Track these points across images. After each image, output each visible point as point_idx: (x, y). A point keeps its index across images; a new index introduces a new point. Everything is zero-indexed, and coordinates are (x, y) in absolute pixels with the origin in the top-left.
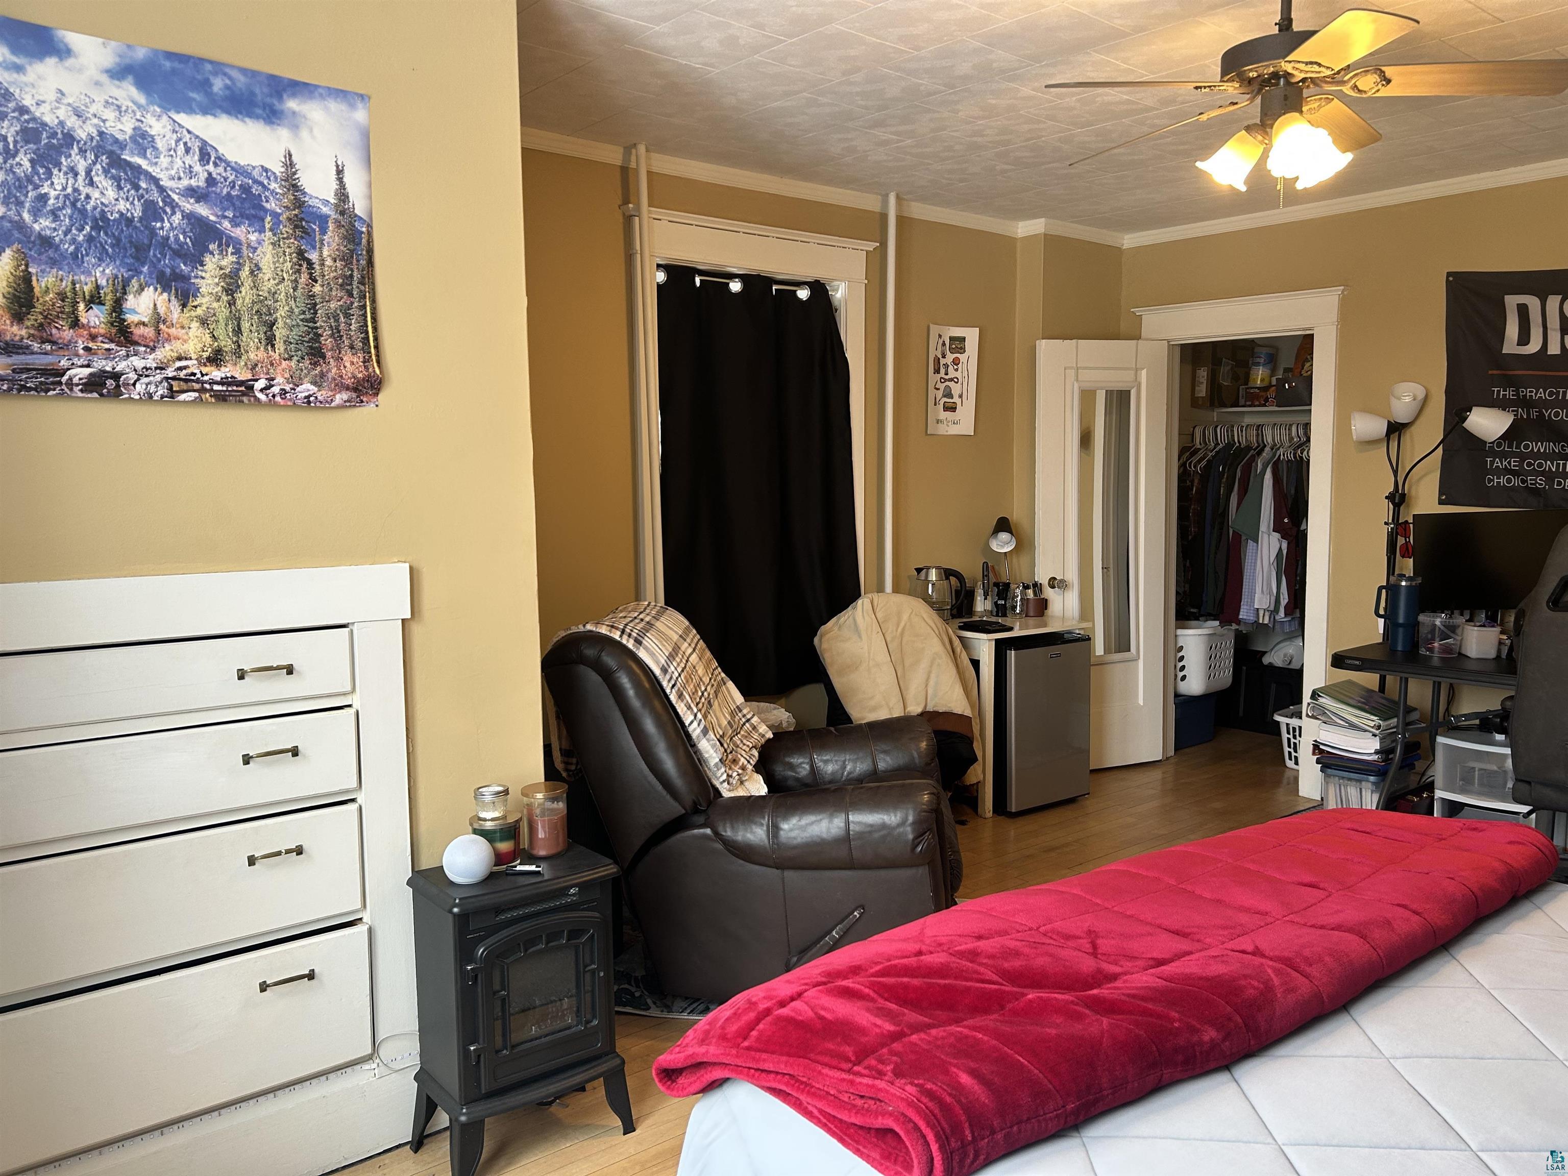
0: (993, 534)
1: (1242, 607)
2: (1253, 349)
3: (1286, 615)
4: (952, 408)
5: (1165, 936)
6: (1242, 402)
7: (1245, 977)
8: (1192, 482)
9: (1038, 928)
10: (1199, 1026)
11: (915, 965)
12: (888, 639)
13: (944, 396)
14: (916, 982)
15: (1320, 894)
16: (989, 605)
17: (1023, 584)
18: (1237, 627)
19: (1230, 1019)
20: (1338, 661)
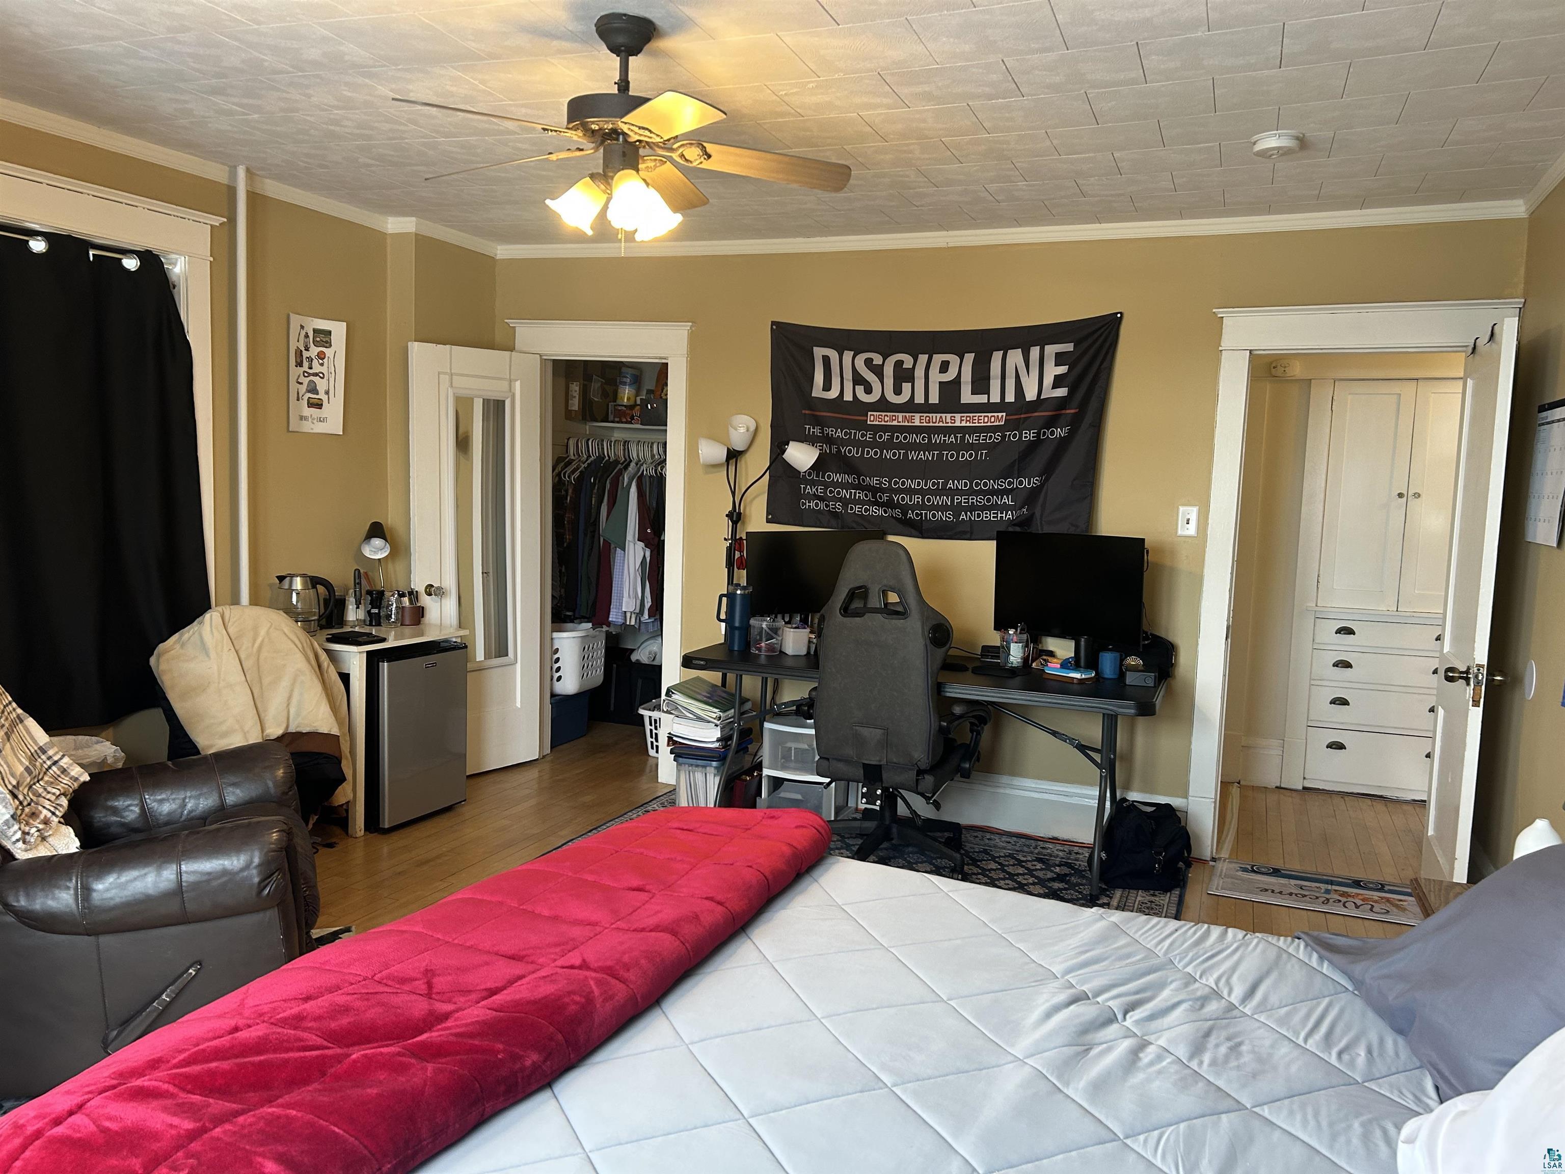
0: (365, 540)
1: (612, 610)
2: (620, 369)
3: (650, 617)
4: (317, 405)
5: (502, 963)
6: (611, 418)
7: (570, 993)
8: (567, 491)
9: (373, 977)
10: (521, 1053)
11: (228, 1045)
12: (243, 656)
13: (309, 391)
14: (225, 1065)
15: (643, 896)
16: (361, 614)
17: (398, 591)
18: (607, 629)
19: (551, 1039)
20: (688, 661)
